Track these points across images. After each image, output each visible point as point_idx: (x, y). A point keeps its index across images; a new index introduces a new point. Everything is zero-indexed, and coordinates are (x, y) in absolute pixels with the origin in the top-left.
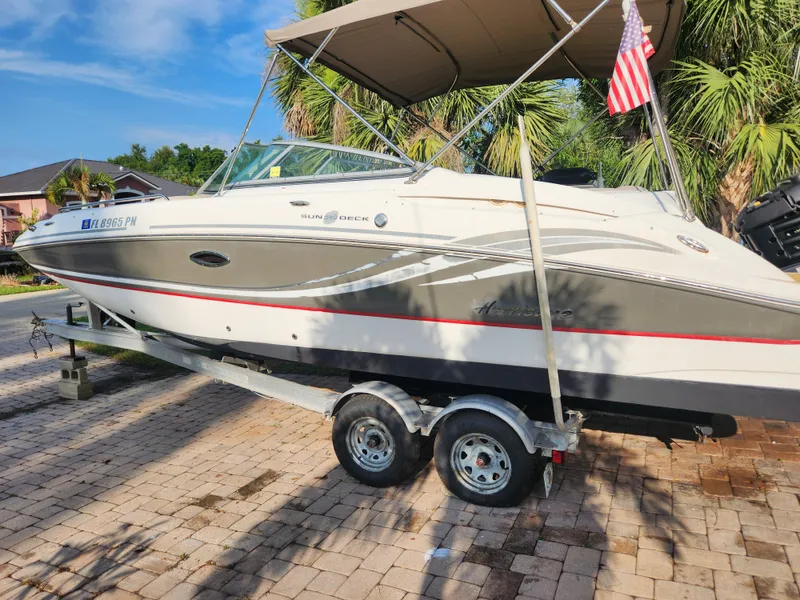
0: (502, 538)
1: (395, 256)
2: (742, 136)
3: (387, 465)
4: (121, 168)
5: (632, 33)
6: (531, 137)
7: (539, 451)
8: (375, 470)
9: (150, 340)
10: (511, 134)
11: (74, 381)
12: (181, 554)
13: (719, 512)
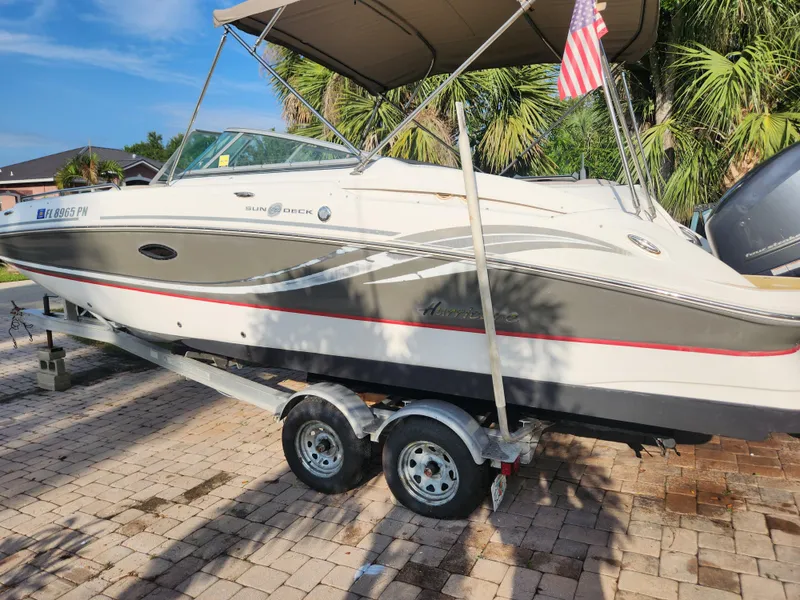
0: (442, 554)
1: (339, 252)
2: (743, 125)
3: (336, 471)
4: (134, 156)
5: (583, 10)
6: (527, 126)
7: (488, 462)
8: (324, 476)
9: (122, 333)
10: (506, 122)
11: (51, 372)
12: (107, 562)
13: (679, 532)
